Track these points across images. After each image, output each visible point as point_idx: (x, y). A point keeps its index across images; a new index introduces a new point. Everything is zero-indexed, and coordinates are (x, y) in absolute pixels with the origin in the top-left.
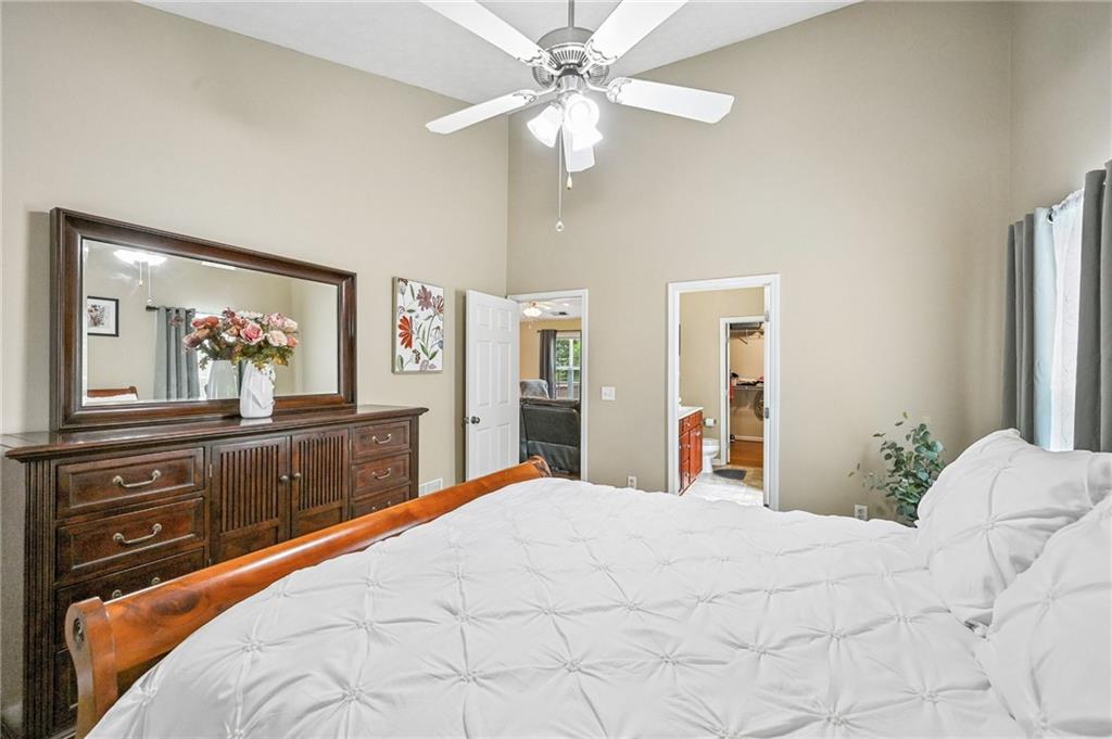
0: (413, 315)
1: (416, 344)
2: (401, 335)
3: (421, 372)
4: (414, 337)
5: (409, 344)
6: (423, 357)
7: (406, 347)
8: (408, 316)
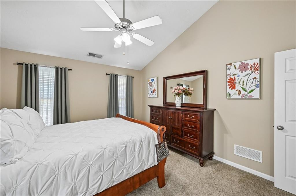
0: (236, 76)
1: (238, 87)
2: (229, 85)
3: (242, 99)
4: (236, 85)
5: (234, 88)
6: (243, 92)
7: (232, 89)
8: (233, 77)
